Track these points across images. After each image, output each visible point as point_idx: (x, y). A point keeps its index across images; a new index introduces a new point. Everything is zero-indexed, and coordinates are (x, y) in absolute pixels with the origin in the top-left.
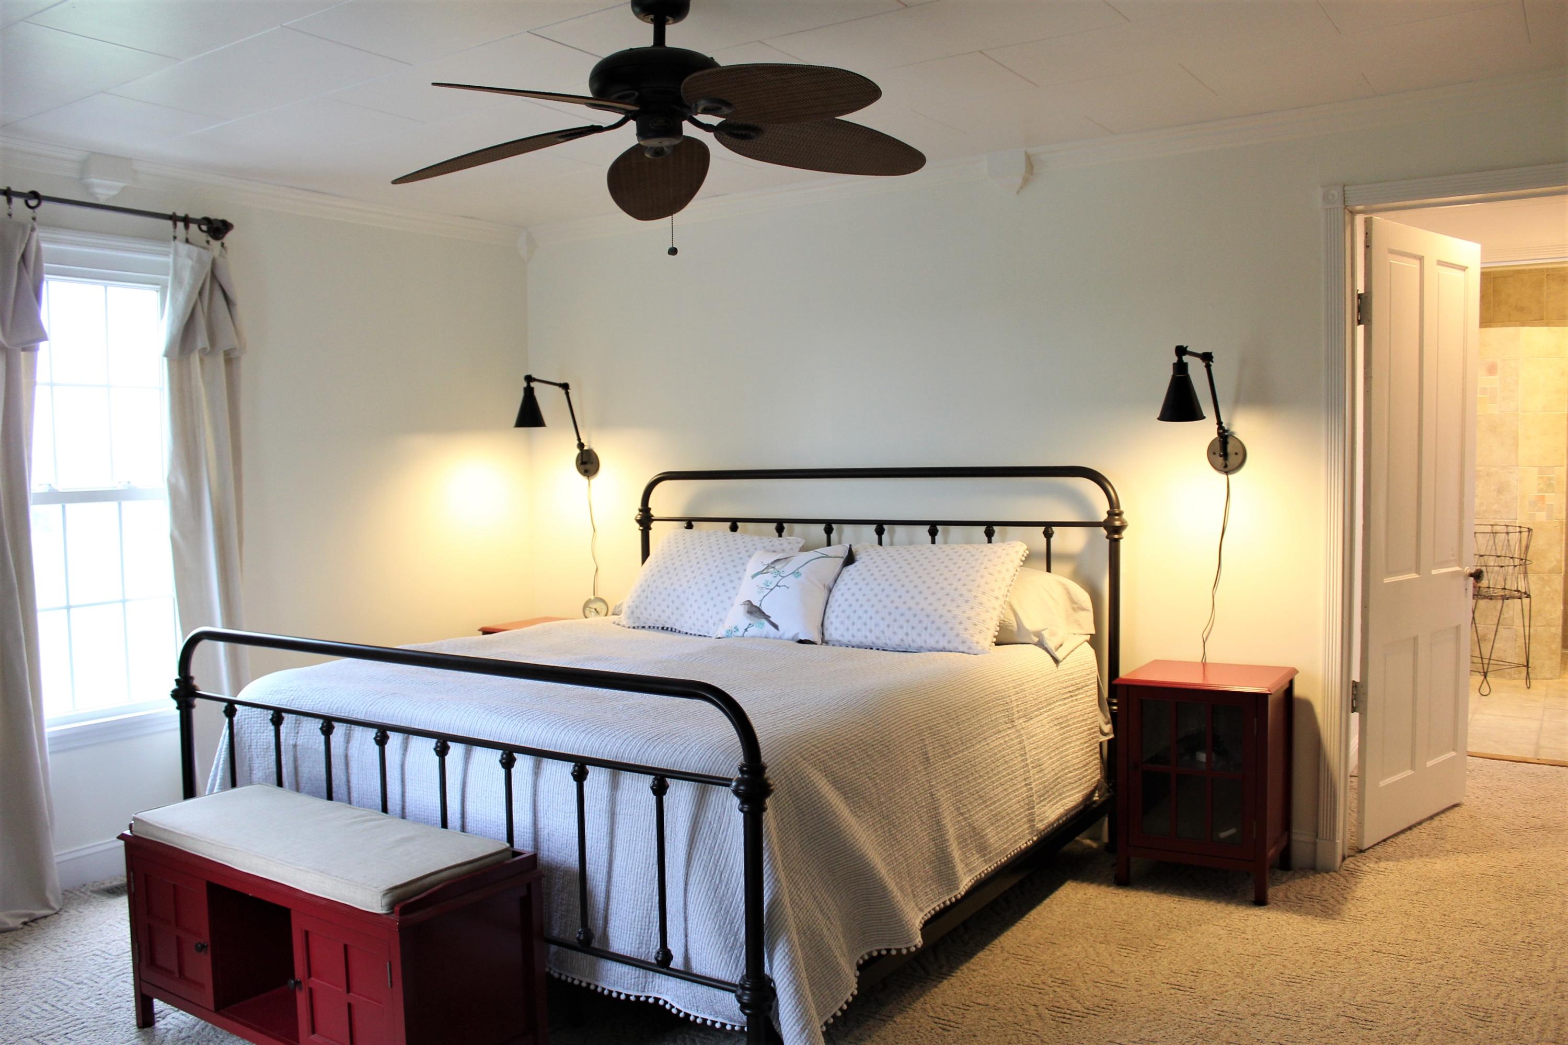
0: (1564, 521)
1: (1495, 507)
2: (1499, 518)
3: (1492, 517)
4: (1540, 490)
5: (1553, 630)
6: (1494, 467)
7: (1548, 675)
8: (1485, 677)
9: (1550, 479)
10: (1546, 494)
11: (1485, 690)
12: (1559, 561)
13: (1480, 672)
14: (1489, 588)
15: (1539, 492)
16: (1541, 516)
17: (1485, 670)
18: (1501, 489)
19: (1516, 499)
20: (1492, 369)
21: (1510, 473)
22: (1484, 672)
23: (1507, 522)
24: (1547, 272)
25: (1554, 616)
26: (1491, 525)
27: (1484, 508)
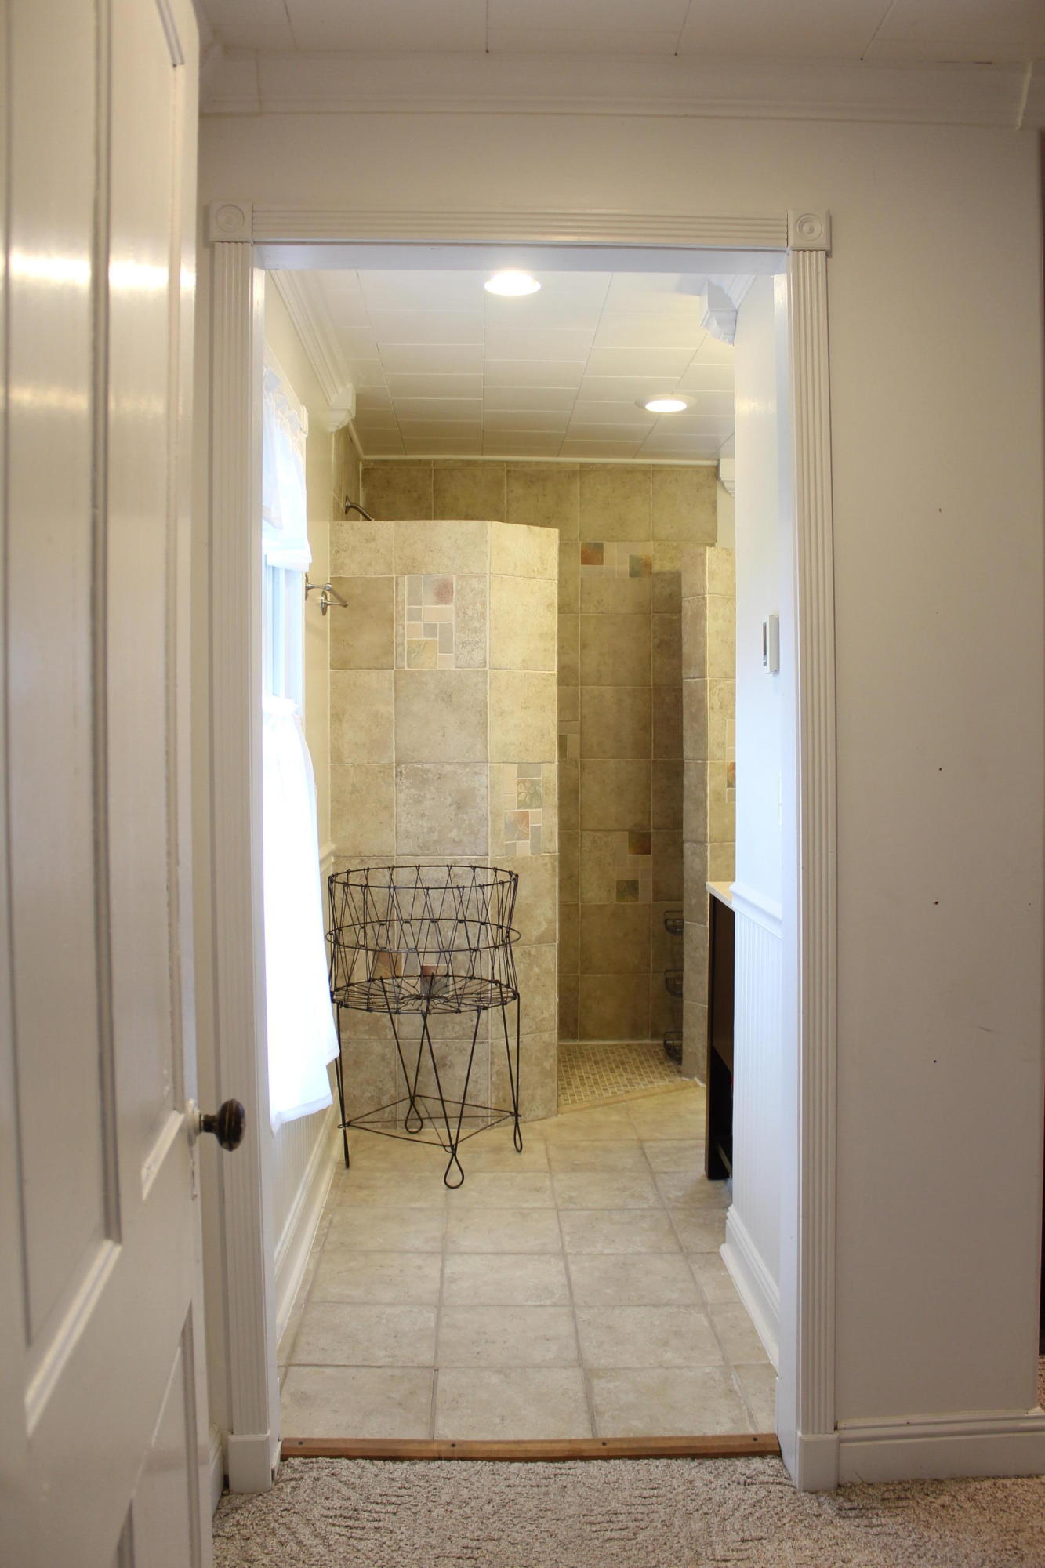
0: (557, 854)
1: (453, 834)
2: (460, 853)
3: (448, 852)
4: (521, 804)
5: (546, 1036)
6: (450, 763)
7: (540, 1113)
8: (454, 1154)
9: (534, 784)
10: (529, 810)
11: (456, 1178)
12: (551, 922)
13: (444, 1146)
14: (447, 975)
15: (519, 808)
16: (524, 848)
17: (454, 1142)
18: (462, 803)
19: (486, 819)
20: (443, 592)
21: (476, 773)
22: (452, 1146)
23: (472, 859)
24: (507, 466)
25: (546, 1014)
26: (448, 866)
27: (435, 836)
